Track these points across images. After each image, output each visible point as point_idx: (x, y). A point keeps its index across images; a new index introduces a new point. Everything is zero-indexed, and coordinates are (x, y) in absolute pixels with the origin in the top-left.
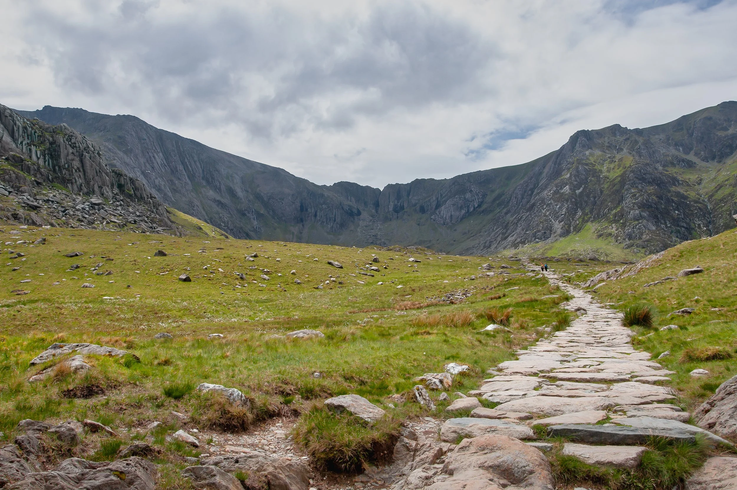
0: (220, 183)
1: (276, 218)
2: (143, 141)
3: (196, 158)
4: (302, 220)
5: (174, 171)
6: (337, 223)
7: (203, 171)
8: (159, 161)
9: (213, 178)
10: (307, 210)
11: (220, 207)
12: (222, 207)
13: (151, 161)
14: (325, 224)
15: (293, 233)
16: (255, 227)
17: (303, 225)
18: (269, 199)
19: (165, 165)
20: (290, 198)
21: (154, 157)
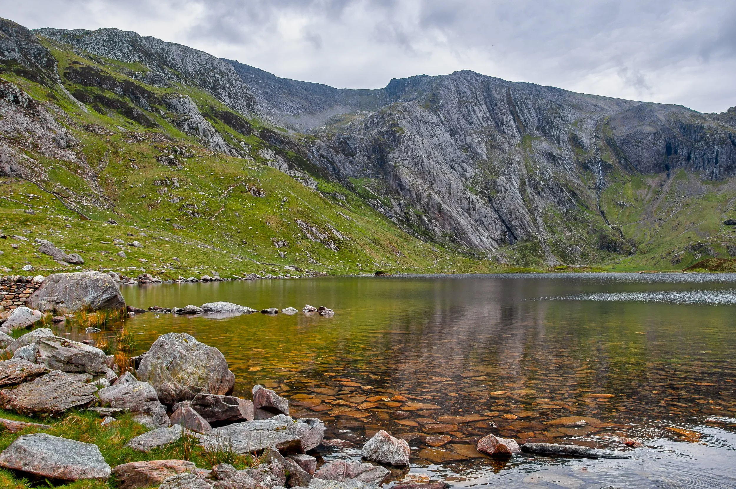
0: (560, 131)
1: (628, 168)
2: (462, 95)
3: (530, 105)
4: (667, 168)
5: (499, 124)
6: (721, 166)
7: (539, 119)
8: (480, 114)
9: (551, 127)
10: (676, 152)
11: (551, 160)
12: (553, 160)
13: (469, 116)
14: (701, 169)
15: (650, 187)
16: (598, 183)
17: (668, 175)
18: (623, 143)
19: (488, 118)
20: (650, 138)
21: (474, 110)
